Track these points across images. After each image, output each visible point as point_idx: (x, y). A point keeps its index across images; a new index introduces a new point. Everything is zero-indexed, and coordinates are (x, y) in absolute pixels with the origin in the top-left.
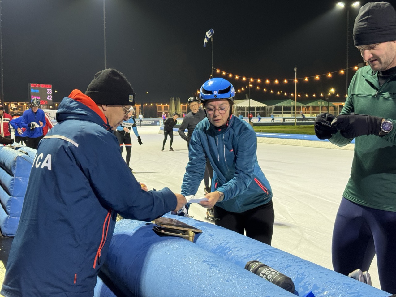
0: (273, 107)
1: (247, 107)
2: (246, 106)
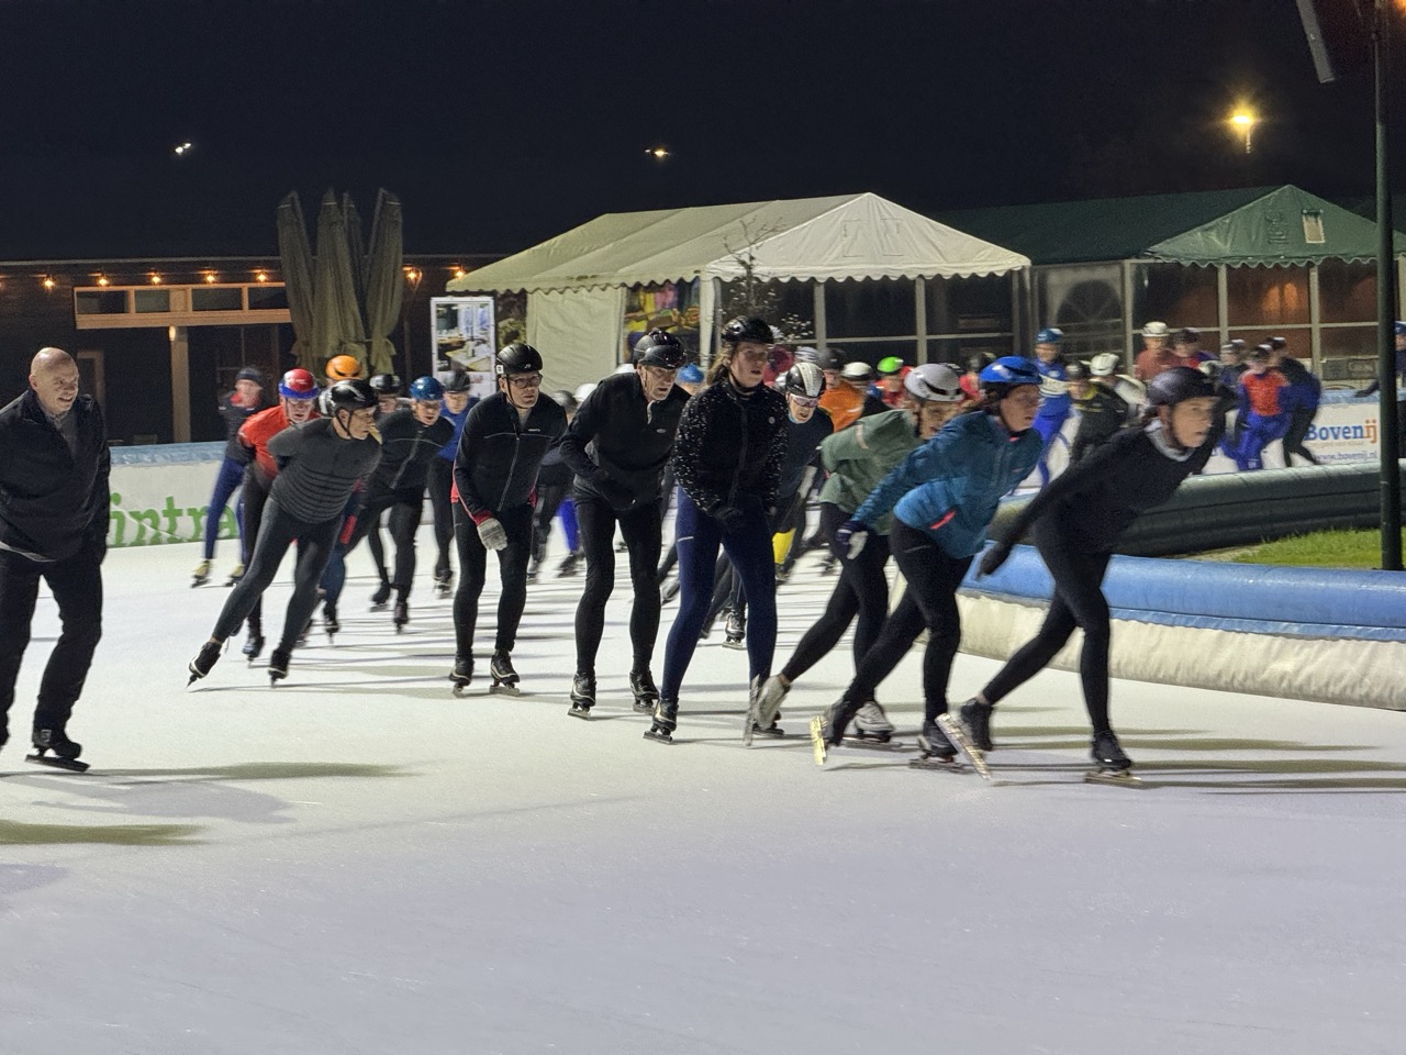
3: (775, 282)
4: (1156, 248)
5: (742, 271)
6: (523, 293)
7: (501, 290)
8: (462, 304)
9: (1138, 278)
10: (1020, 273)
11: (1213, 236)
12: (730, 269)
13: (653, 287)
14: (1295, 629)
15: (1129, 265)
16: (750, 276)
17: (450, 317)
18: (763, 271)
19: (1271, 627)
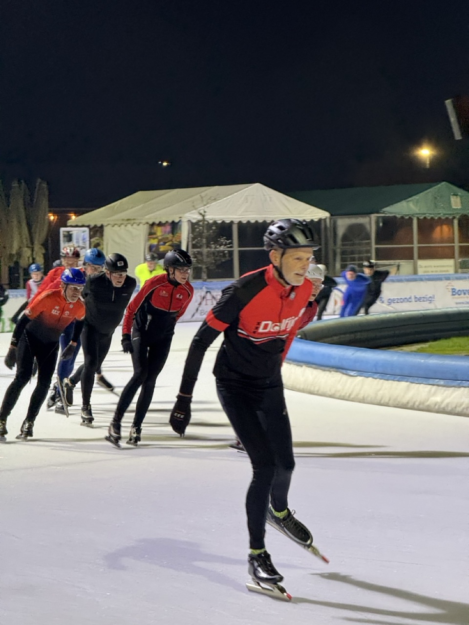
0: (371, 222)
1: (240, 223)
2: (236, 221)
3: (215, 223)
4: (385, 209)
5: (200, 218)
6: (102, 227)
7: (92, 225)
8: (75, 231)
9: (377, 223)
10: (325, 220)
11: (411, 205)
12: (195, 217)
13: (160, 224)
14: (442, 382)
15: (374, 216)
16: (204, 220)
17: (69, 237)
18: (210, 217)
19: (431, 381)
